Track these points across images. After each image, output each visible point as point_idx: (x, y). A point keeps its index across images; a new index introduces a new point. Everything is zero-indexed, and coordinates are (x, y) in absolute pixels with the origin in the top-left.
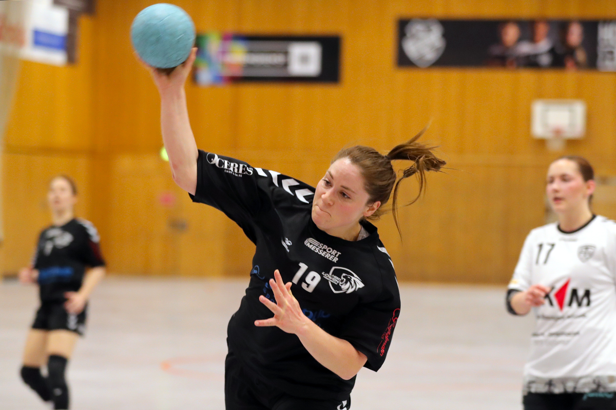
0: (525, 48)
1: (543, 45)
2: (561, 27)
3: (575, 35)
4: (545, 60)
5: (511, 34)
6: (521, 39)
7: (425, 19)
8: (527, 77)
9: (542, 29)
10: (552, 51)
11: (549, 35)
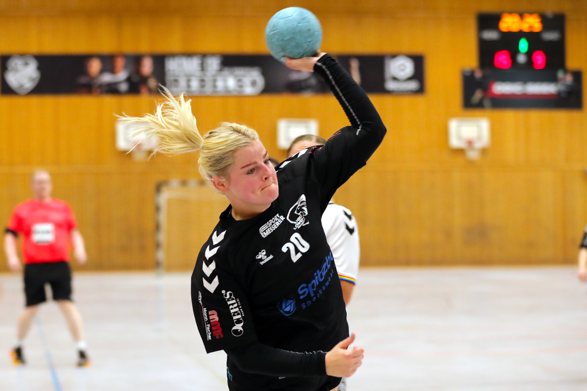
0: (107, 78)
1: (122, 75)
2: (136, 60)
3: (147, 67)
4: (124, 87)
5: (95, 66)
6: (103, 71)
7: (22, 55)
8: (109, 101)
9: (120, 63)
10: (129, 80)
11: (125, 67)
